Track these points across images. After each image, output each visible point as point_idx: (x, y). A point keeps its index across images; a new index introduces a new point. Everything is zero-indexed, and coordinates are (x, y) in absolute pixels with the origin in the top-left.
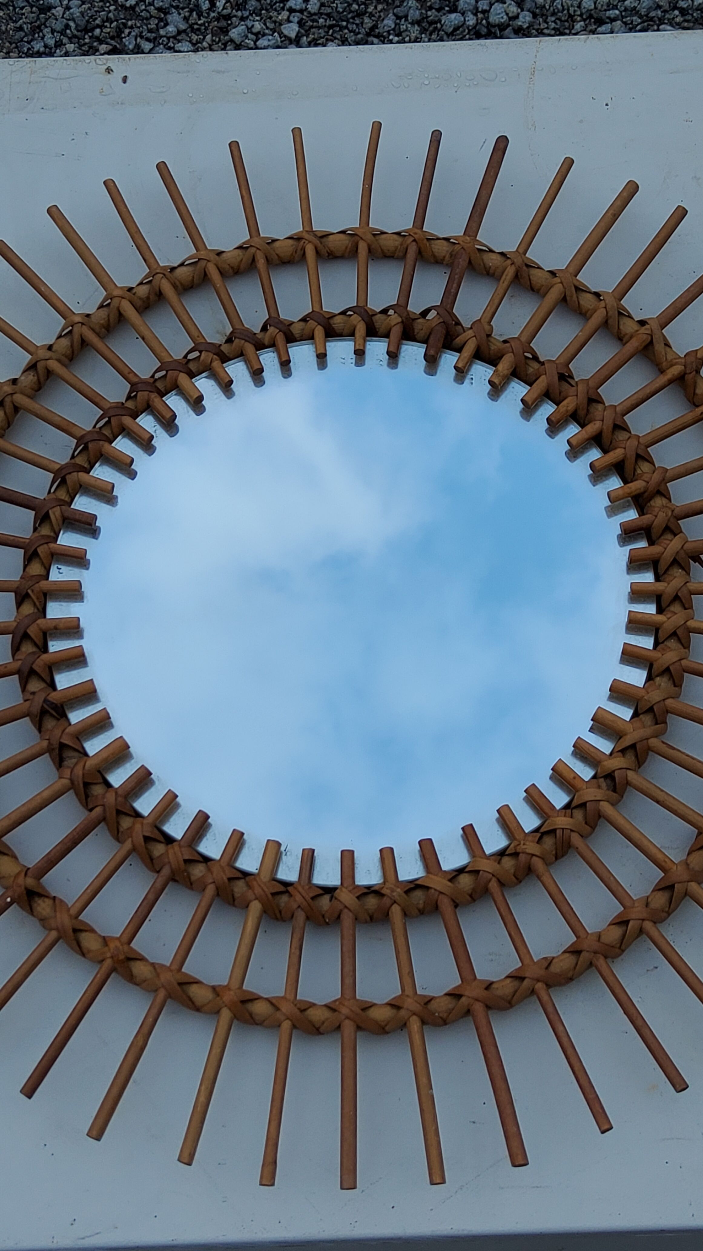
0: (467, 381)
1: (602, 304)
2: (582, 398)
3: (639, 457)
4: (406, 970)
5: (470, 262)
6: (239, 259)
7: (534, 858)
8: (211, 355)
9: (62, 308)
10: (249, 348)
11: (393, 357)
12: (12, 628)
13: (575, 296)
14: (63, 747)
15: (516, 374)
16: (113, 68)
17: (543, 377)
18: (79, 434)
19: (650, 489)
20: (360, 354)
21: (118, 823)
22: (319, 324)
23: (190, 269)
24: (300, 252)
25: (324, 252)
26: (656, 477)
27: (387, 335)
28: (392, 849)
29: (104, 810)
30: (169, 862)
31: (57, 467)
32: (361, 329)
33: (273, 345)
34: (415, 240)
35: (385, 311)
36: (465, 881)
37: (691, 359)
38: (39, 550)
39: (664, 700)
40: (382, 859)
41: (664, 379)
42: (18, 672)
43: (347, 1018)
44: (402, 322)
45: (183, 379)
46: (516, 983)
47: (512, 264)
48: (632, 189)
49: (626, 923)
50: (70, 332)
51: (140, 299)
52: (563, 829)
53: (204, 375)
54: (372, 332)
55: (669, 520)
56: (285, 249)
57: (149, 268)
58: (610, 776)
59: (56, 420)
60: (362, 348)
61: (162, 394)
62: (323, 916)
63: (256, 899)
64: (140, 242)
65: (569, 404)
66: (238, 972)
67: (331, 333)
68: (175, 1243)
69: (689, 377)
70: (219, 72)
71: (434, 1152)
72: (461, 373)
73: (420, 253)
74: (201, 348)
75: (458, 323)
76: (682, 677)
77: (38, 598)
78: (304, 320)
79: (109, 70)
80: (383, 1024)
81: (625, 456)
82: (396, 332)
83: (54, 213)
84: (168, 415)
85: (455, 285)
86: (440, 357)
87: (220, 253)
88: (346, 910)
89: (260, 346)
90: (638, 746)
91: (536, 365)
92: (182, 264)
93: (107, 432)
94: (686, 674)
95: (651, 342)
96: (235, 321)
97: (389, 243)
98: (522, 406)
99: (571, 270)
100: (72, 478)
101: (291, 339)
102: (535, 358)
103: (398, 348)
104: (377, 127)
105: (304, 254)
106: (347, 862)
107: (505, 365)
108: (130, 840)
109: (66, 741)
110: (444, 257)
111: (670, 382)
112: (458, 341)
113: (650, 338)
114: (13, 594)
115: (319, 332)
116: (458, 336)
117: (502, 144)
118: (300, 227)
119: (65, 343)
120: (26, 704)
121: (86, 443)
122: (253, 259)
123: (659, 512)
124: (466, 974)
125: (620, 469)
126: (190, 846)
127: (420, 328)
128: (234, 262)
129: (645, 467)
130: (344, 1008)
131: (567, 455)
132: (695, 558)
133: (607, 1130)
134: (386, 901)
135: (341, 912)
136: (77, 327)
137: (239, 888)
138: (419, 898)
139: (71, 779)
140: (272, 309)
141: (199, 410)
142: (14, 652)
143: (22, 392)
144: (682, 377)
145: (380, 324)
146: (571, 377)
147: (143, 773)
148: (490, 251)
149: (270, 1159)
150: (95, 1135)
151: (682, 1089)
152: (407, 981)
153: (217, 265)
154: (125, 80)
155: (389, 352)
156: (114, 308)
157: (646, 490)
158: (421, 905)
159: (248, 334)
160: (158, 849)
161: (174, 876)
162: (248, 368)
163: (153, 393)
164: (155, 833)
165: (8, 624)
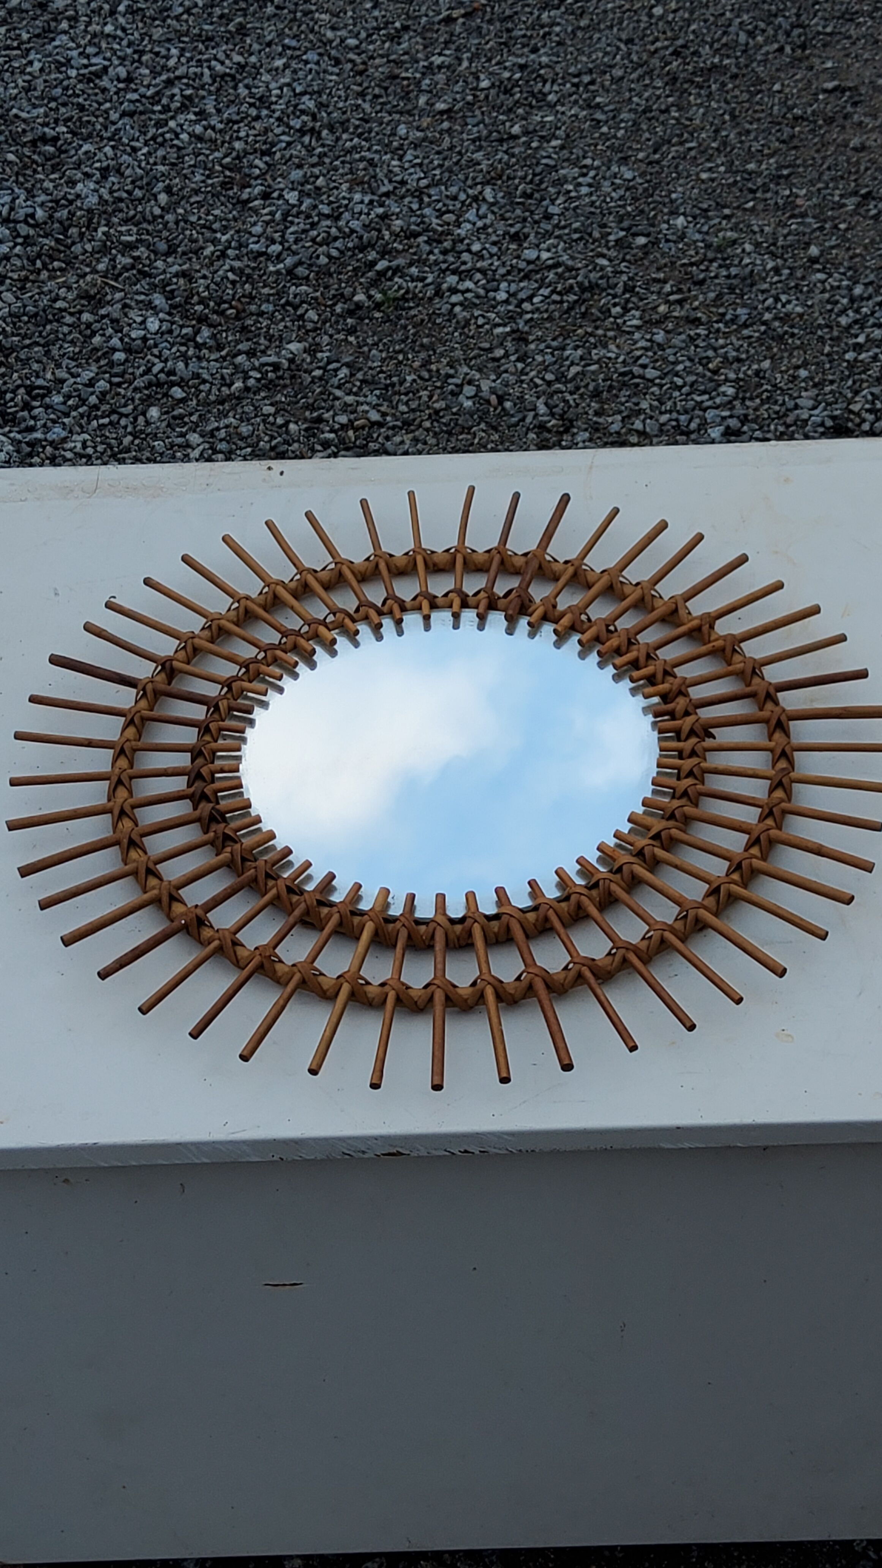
0: (537, 637)
1: (640, 588)
2: (624, 640)
3: (666, 673)
4: (483, 963)
5: (540, 567)
6: (366, 567)
7: (583, 898)
8: (343, 617)
9: (230, 592)
10: (372, 613)
11: (482, 618)
12: (188, 771)
13: (618, 586)
14: (226, 838)
15: (573, 628)
16: (272, 467)
17: (594, 628)
18: (242, 661)
19: (674, 690)
21: (266, 884)
22: (426, 600)
23: (329, 572)
24: (412, 563)
25: (429, 562)
26: (678, 683)
27: (477, 607)
28: (474, 893)
29: (256, 873)
30: (305, 902)
31: (225, 680)
32: (457, 602)
33: (391, 612)
34: (499, 554)
35: (476, 594)
36: (531, 916)
37: (707, 617)
38: (211, 727)
39: (683, 808)
40: (467, 899)
41: (681, 631)
42: (192, 796)
43: (439, 989)
44: (488, 599)
45: (322, 629)
46: (567, 972)
47: (573, 566)
48: (663, 526)
49: (651, 937)
50: (237, 607)
51: (292, 589)
52: (604, 881)
53: (337, 630)
54: (465, 605)
55: (687, 707)
56: (402, 563)
57: (298, 569)
58: (640, 853)
59: (226, 654)
60: (457, 613)
61: (306, 641)
62: (421, 937)
63: (371, 921)
65: (613, 644)
66: (357, 963)
67: (434, 606)
69: (705, 628)
72: (533, 630)
73: (502, 562)
74: (335, 612)
75: (531, 600)
76: (697, 798)
77: (209, 755)
78: (414, 598)
79: (269, 468)
80: (465, 997)
81: (655, 672)
82: (483, 604)
83: (227, 540)
84: (309, 649)
85: (528, 579)
86: (517, 620)
87: (351, 562)
88: (439, 930)
89: (380, 613)
90: (663, 833)
91: (588, 623)
92: (323, 569)
93: (264, 661)
94: (700, 796)
95: (675, 611)
96: (362, 598)
97: (480, 559)
98: (579, 648)
99: (617, 569)
100: (235, 685)
101: (404, 609)
102: (589, 620)
103: (486, 614)
104: (472, 489)
105: (415, 564)
106: (440, 902)
107: (565, 623)
108: (275, 890)
109: (228, 833)
110: (521, 565)
112: (531, 610)
113: (675, 608)
114: (189, 753)
115: (425, 604)
116: (530, 606)
117: (565, 500)
118: (412, 546)
119: (233, 614)
120: (198, 812)
121: (247, 667)
122: (377, 565)
123: (680, 704)
124: (529, 961)
125: (651, 680)
126: (321, 893)
127: (502, 603)
128: (362, 569)
129: (670, 679)
130: (436, 982)
131: (613, 676)
132: (705, 731)
133: (633, 1048)
134: (469, 922)
135: (435, 929)
136: (243, 602)
137: (357, 920)
138: (495, 925)
139: (231, 853)
140: (390, 592)
141: (333, 653)
142: (189, 785)
143: (200, 638)
144: (699, 629)
145: (471, 601)
146: (616, 630)
147: (286, 851)
148: (556, 561)
149: (378, 1068)
150: (245, 1058)
151: (691, 1028)
152: (484, 966)
153: (349, 568)
154: (282, 473)
155: (478, 615)
156: (271, 593)
157: (671, 690)
158: (496, 930)
159: (373, 606)
160: (295, 898)
161: (307, 912)
162: (370, 626)
163: (299, 638)
164: (294, 890)
165: (185, 768)
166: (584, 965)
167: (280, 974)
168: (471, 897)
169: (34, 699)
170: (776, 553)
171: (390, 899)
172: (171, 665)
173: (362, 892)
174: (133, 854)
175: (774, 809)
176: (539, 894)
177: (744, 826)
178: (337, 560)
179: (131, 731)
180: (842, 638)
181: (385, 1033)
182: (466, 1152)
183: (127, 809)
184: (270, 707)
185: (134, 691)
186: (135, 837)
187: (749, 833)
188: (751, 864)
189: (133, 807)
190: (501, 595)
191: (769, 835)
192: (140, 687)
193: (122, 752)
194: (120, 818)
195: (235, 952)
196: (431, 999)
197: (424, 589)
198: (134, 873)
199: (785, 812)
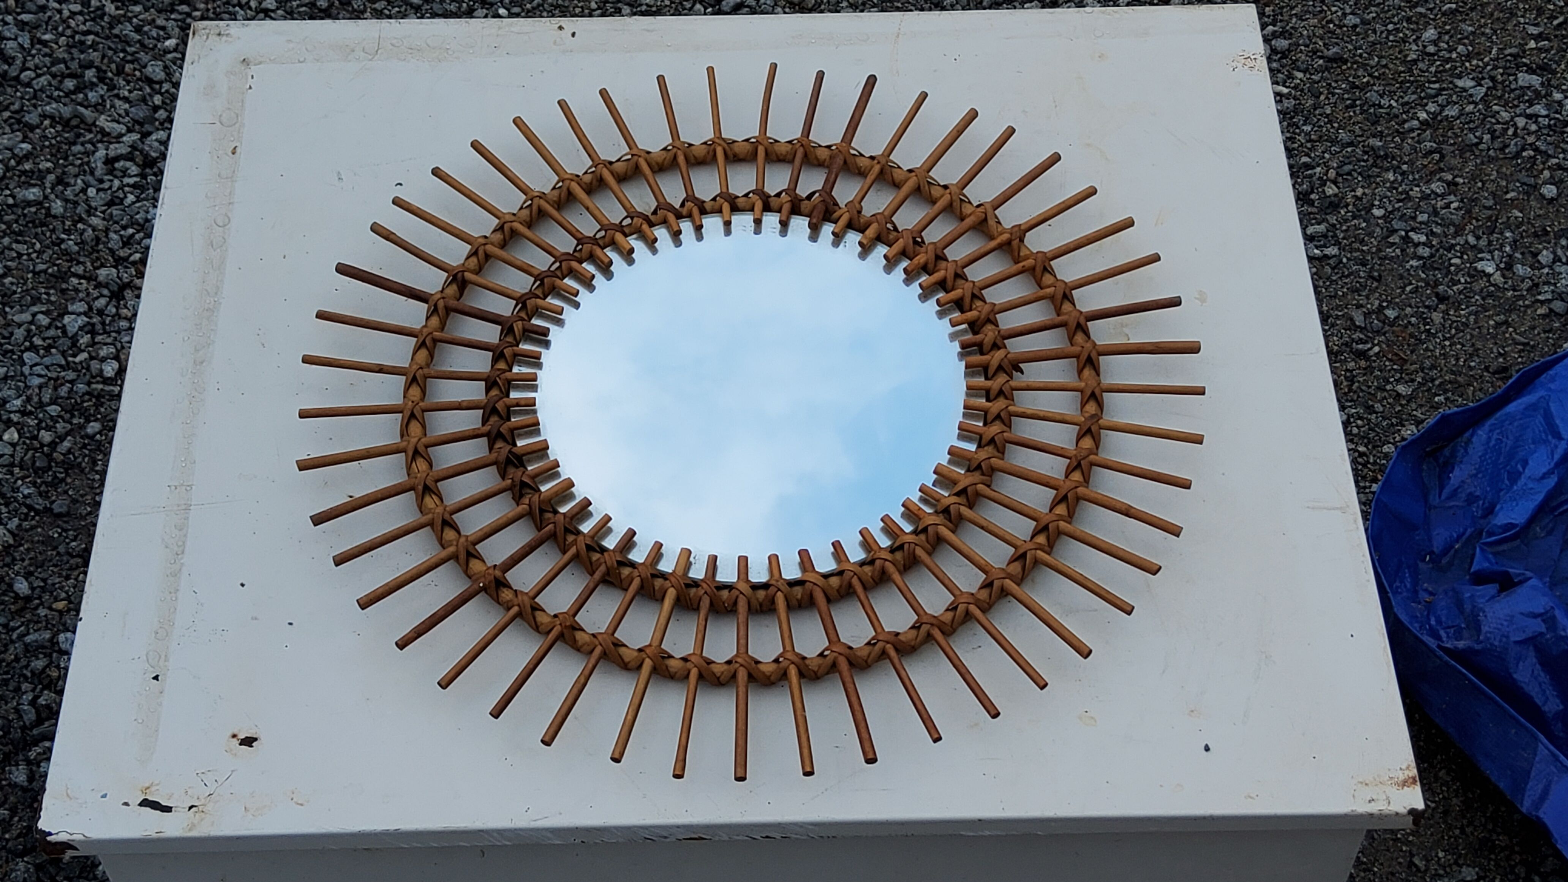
1: (948, 191)
2: (931, 255)
3: (974, 296)
4: (786, 635)
5: (845, 162)
6: (663, 157)
7: (887, 563)
8: (641, 220)
9: (524, 187)
10: (671, 217)
11: (784, 225)
12: (483, 404)
13: (927, 187)
14: (523, 485)
15: (879, 239)
16: (564, 26)
17: (901, 240)
18: (536, 273)
19: (982, 317)
20: (758, 222)
21: (565, 540)
22: (726, 201)
23: (625, 163)
24: (711, 153)
25: (729, 152)
26: (987, 308)
27: (779, 211)
28: (777, 556)
29: (555, 527)
30: (605, 562)
31: (519, 295)
32: (759, 205)
33: (690, 216)
34: (802, 145)
35: (778, 195)
36: (834, 581)
37: (1017, 229)
38: (505, 351)
39: (989, 458)
40: (770, 563)
41: (993, 244)
42: (487, 435)
43: (742, 665)
44: (791, 201)
45: (619, 237)
46: (871, 647)
47: (879, 163)
48: (973, 115)
49: (955, 608)
50: (530, 205)
51: (586, 183)
52: (909, 543)
53: (634, 236)
54: (767, 208)
55: (996, 338)
56: (701, 152)
57: (593, 160)
58: (946, 511)
59: (518, 263)
60: (759, 217)
61: (603, 248)
62: (724, 603)
63: (673, 586)
64: (585, 142)
65: (921, 259)
66: (658, 635)
67: (735, 209)
68: (606, 824)
69: (1015, 243)
70: (648, 31)
71: (806, 751)
72: (838, 238)
73: (806, 155)
74: (632, 215)
75: (836, 204)
76: (1004, 447)
77: (504, 385)
78: (714, 199)
79: (561, 28)
80: (768, 674)
81: (964, 295)
82: (786, 208)
83: (518, 122)
84: (606, 260)
85: (833, 176)
86: (821, 227)
87: (648, 153)
88: (741, 596)
89: (679, 216)
90: (969, 489)
91: (895, 234)
92: (618, 160)
93: (559, 273)
94: (1007, 445)
95: (985, 220)
96: (660, 198)
97: (783, 149)
98: (885, 262)
99: (925, 167)
100: (530, 303)
101: (703, 212)
102: (896, 229)
103: (788, 218)
104: (774, 67)
105: (715, 156)
106: (743, 564)
107: (871, 232)
108: (575, 547)
109: (525, 479)
110: (825, 160)
111: (1000, 247)
112: (836, 215)
113: (984, 215)
114: (483, 383)
115: (726, 207)
116: (835, 212)
117: (872, 81)
118: (712, 136)
119: (526, 212)
120: (494, 455)
121: (542, 281)
122: (675, 157)
123: (988, 334)
124: (833, 636)
125: (959, 305)
126: (621, 552)
127: (805, 206)
128: (660, 160)
129: (979, 303)
130: (739, 660)
131: (920, 297)
132: (1015, 366)
133: (937, 739)
134: (772, 590)
135: (737, 597)
136: (536, 200)
137: (658, 582)
138: (798, 591)
139: (529, 505)
140: (690, 193)
141: (630, 262)
142: (485, 421)
143: (492, 244)
144: (1009, 243)
145: (774, 203)
146: (923, 242)
147: (585, 502)
148: (861, 155)
149: (681, 757)
150: (547, 742)
151: (996, 715)
152: (787, 641)
153: (646, 160)
154: (573, 35)
155: (780, 222)
156: (565, 189)
157: (979, 318)
158: (799, 596)
159: (670, 208)
160: (596, 556)
161: (608, 572)
162: (669, 232)
163: (595, 247)
164: (594, 546)
165: (480, 401)
166: (888, 642)
167: (580, 643)
168: (774, 561)
169: (321, 315)
170: (1089, 145)
171: (691, 559)
172: (463, 276)
173: (663, 550)
174: (429, 501)
175: (1082, 462)
176: (843, 558)
177: (1052, 482)
178: (635, 151)
179: (424, 353)
180: (1156, 258)
181: (688, 712)
182: (767, 837)
183: (421, 449)
184: (566, 326)
185: (426, 306)
186: (430, 483)
187: (1057, 489)
188: (1058, 527)
189: (427, 447)
190: (804, 195)
191: (1076, 493)
192: (432, 303)
193: (414, 379)
194: (414, 458)
195: (534, 618)
196: (734, 676)
197: (724, 190)
198: (431, 524)
199: (1092, 464)
